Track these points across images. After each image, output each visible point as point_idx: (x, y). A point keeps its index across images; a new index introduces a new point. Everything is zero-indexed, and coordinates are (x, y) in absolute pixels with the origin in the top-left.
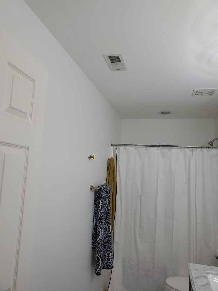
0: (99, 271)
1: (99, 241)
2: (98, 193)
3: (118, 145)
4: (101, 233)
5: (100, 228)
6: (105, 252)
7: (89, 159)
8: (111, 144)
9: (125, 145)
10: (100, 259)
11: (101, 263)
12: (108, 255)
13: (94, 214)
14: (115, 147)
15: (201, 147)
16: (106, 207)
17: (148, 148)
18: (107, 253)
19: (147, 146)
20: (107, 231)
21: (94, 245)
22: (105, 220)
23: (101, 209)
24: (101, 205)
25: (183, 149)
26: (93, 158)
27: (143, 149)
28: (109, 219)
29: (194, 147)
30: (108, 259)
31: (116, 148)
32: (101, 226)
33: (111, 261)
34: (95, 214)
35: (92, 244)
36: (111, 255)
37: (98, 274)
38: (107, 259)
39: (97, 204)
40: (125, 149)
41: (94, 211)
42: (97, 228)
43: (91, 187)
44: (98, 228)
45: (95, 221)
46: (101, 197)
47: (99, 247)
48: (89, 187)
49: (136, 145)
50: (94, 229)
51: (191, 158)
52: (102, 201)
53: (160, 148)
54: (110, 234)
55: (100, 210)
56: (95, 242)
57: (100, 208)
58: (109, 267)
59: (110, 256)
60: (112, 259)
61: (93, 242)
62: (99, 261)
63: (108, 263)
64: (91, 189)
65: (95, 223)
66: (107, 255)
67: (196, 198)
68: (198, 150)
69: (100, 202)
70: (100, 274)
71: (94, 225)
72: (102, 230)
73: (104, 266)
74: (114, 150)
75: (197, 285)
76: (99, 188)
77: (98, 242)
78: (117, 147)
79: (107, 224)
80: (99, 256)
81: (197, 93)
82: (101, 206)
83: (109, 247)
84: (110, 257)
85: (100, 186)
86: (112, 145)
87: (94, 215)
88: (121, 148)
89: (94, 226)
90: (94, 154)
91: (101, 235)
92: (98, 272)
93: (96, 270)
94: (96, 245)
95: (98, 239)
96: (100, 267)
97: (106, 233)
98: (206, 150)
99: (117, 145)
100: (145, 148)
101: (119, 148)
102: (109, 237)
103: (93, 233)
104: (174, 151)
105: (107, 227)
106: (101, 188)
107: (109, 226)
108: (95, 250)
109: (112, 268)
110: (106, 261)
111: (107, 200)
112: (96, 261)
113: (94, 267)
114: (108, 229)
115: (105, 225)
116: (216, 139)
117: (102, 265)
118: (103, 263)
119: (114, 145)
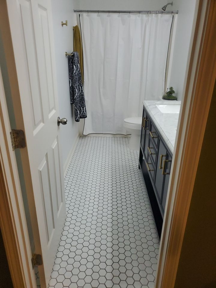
2: (71, 59)
4: (77, 92)
5: (76, 87)
6: (80, 107)
7: (62, 26)
9: (88, 11)
10: (78, 111)
12: (83, 108)
14: (78, 13)
15: (156, 13)
16: (78, 71)
17: (111, 14)
19: (109, 12)
20: (81, 90)
21: (72, 102)
22: (79, 82)
23: (76, 73)
24: (75, 69)
25: (141, 15)
26: (66, 24)
28: (81, 81)
29: (150, 13)
30: (83, 111)
31: (79, 15)
32: (76, 86)
35: (71, 101)
37: (77, 121)
38: (82, 111)
40: (88, 16)
41: (69, 75)
42: (73, 88)
44: (75, 88)
45: (71, 83)
46: (74, 62)
47: (76, 102)
48: (65, 54)
49: (98, 12)
50: (71, 89)
51: (147, 24)
52: (75, 66)
54: (83, 93)
55: (74, 73)
56: (73, 99)
57: (74, 72)
58: (84, 117)
59: (84, 109)
60: (86, 112)
61: (71, 99)
62: (77, 112)
64: (66, 55)
66: (82, 109)
68: (154, 15)
70: (79, 121)
71: (71, 86)
72: (77, 89)
73: (81, 116)
74: (77, 17)
76: (72, 54)
77: (75, 99)
78: (80, 13)
80: (77, 109)
82: (75, 70)
83: (83, 102)
84: (84, 110)
85: (73, 53)
86: (75, 11)
87: (70, 78)
88: (85, 15)
89: (71, 87)
90: (66, 21)
91: (77, 93)
92: (77, 120)
93: (75, 119)
94: (73, 101)
95: (75, 97)
96: (78, 116)
97: (80, 92)
98: (160, 15)
99: (80, 12)
100: (107, 14)
101: (82, 15)
102: (83, 95)
103: (70, 92)
104: (133, 16)
105: (80, 88)
106: (74, 54)
107: (82, 87)
108: (74, 105)
109: (86, 117)
110: (82, 113)
111: (79, 65)
112: (75, 113)
113: (74, 116)
114: (81, 89)
115: (79, 86)
116: (168, 4)
117: (80, 115)
118: (80, 114)
119: (77, 12)
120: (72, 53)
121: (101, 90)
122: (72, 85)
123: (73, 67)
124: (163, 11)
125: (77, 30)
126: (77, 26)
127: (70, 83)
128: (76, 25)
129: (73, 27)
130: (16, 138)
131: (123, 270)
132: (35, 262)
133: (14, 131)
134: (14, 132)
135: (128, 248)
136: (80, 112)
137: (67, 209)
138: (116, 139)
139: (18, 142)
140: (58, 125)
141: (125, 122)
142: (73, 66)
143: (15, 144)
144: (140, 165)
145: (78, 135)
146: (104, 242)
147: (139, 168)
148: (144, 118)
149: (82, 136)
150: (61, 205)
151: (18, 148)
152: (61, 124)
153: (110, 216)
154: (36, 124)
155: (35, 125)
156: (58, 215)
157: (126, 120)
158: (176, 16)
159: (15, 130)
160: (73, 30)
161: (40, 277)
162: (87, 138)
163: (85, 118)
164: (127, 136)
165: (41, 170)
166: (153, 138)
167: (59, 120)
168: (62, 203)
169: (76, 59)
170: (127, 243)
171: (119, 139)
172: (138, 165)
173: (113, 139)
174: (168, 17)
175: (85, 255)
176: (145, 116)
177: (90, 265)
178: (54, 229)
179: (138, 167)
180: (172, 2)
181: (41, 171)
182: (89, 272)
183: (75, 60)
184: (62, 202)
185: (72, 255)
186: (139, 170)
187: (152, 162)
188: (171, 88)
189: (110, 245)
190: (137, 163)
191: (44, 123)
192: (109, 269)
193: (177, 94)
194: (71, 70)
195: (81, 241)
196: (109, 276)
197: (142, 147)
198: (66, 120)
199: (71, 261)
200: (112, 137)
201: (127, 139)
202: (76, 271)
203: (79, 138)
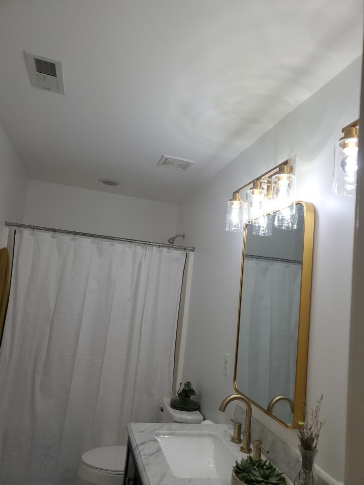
3: (20, 226)
8: (6, 222)
9: (34, 228)
14: (14, 228)
15: (161, 245)
17: (77, 237)
19: (75, 233)
25: (133, 245)
27: (67, 238)
29: (149, 244)
31: (15, 231)
40: (33, 234)
49: (55, 230)
51: (143, 261)
53: (96, 240)
67: (143, 322)
68: (155, 248)
74: (10, 232)
75: (144, 455)
78: (17, 228)
81: (166, 162)
86: (7, 224)
88: (26, 232)
98: (165, 250)
99: (17, 226)
100: (72, 236)
101: (21, 232)
104: (119, 246)
116: (178, 236)
119: (12, 226)
124: (170, 244)
126: (5, 249)
128: (6, 246)
141: (83, 463)
158: (192, 255)
174: (178, 254)
180: (184, 234)
188: (188, 384)
193: (200, 396)
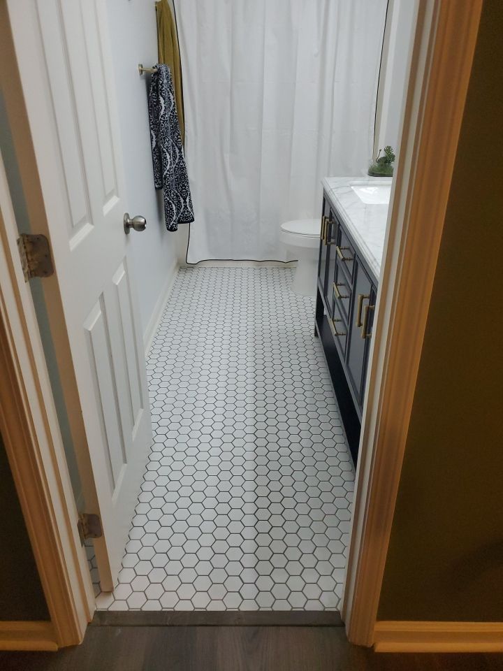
0: (173, 224)
1: (167, 174)
2: (153, 81)
4: (169, 160)
5: (167, 150)
6: (177, 196)
10: (173, 205)
11: (175, 211)
12: (185, 199)
13: (150, 125)
16: (172, 112)
18: (182, 196)
20: (178, 157)
21: (159, 184)
22: (173, 138)
23: (165, 115)
24: (163, 105)
28: (179, 134)
30: (186, 206)
32: (167, 147)
33: (189, 209)
34: (152, 126)
35: (155, 182)
36: (190, 200)
37: (172, 229)
38: (183, 207)
39: (155, 106)
41: (150, 120)
42: (159, 152)
43: (140, 68)
44: (164, 152)
45: (154, 139)
46: (162, 91)
47: (169, 185)
48: (137, 69)
50: (155, 154)
52: (164, 99)
54: (183, 162)
55: (162, 116)
56: (161, 177)
57: (162, 113)
58: (188, 219)
59: (187, 200)
60: (191, 208)
61: (155, 178)
62: (171, 209)
63: (186, 213)
64: (141, 71)
65: (154, 143)
66: (182, 201)
69: (161, 99)
70: (176, 230)
71: (154, 146)
72: (170, 155)
75: (337, 194)
76: (156, 70)
77: (165, 177)
79: (176, 145)
80: (170, 201)
82: (163, 108)
83: (184, 185)
84: (188, 204)
85: (156, 66)
87: (152, 129)
89: (154, 150)
91: (169, 163)
92: (172, 227)
93: (167, 225)
94: (162, 183)
95: (166, 172)
96: (174, 218)
97: (177, 161)
102: (183, 168)
103: (154, 162)
105: (177, 151)
106: (159, 70)
107: (180, 149)
108: (163, 192)
109: (193, 220)
110: (182, 210)
111: (172, 97)
112: (166, 210)
113: (164, 219)
114: (178, 155)
115: (173, 146)
117: (177, 215)
118: (178, 213)
120: (153, 68)
121: (227, 156)
122: (157, 145)
123: (158, 102)
125: (165, 11)
127: (152, 141)
129: (156, 3)
130: (31, 255)
131: (278, 547)
132: (86, 532)
133: (26, 238)
134: (26, 241)
135: (289, 503)
136: (178, 209)
137: (155, 426)
138: (263, 273)
139: (37, 262)
140: (127, 232)
141: (283, 230)
142: (158, 98)
143: (29, 266)
144: (317, 329)
145: (174, 263)
146: (237, 492)
147: (316, 335)
148: (325, 218)
149: (185, 267)
150: (140, 414)
151: (36, 275)
152: (132, 230)
153: (251, 438)
154: (74, 224)
155: (73, 226)
156: (134, 436)
157: (285, 226)
159: (27, 236)
160: (156, 10)
161: (98, 567)
162: (195, 271)
163: (189, 222)
164: (287, 265)
165: (90, 330)
166: (344, 260)
167: (128, 221)
168: (141, 411)
169: (165, 81)
170: (288, 492)
171: (270, 272)
172: (313, 328)
173: (257, 272)
175: (195, 520)
176: (327, 215)
177: (207, 540)
178: (126, 465)
179: (313, 332)
181: (89, 332)
182: (206, 554)
183: (161, 85)
184: (142, 407)
185: (167, 520)
186: (315, 339)
187: (342, 316)
188: (388, 150)
189: (250, 497)
190: (312, 322)
191: (92, 223)
192: (249, 546)
194: (153, 108)
195: (186, 491)
196: (249, 561)
197: (321, 285)
198: (143, 221)
199: (165, 533)
200: (255, 267)
201: (288, 273)
202: (176, 553)
203: (178, 270)
